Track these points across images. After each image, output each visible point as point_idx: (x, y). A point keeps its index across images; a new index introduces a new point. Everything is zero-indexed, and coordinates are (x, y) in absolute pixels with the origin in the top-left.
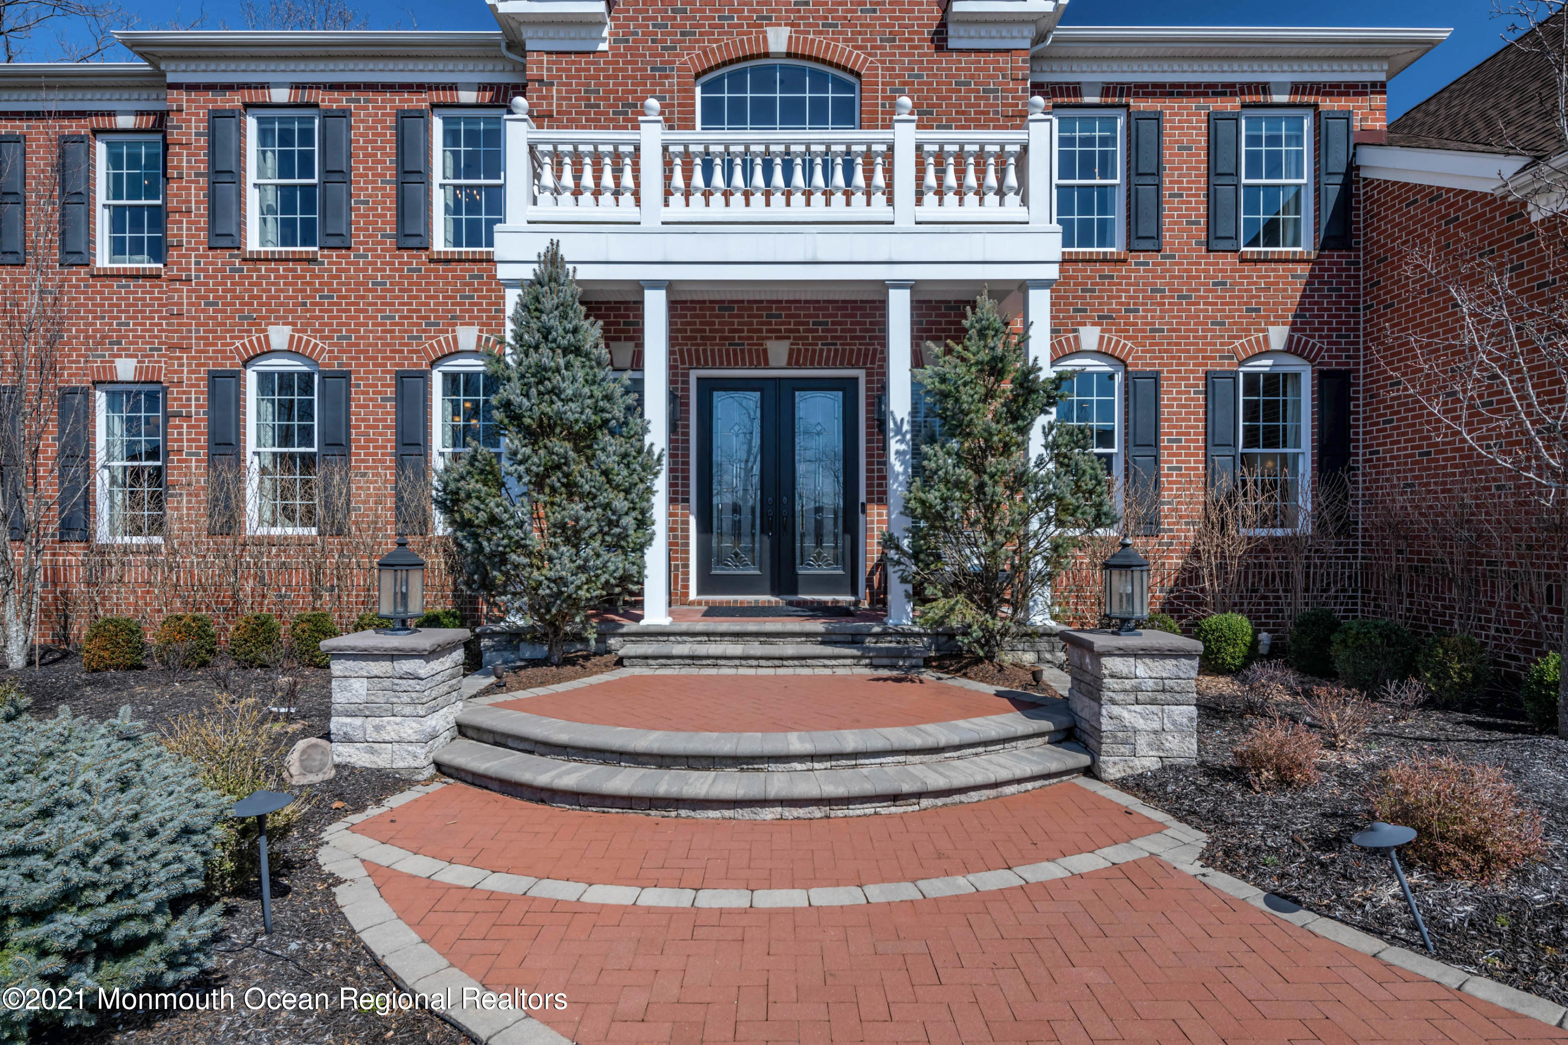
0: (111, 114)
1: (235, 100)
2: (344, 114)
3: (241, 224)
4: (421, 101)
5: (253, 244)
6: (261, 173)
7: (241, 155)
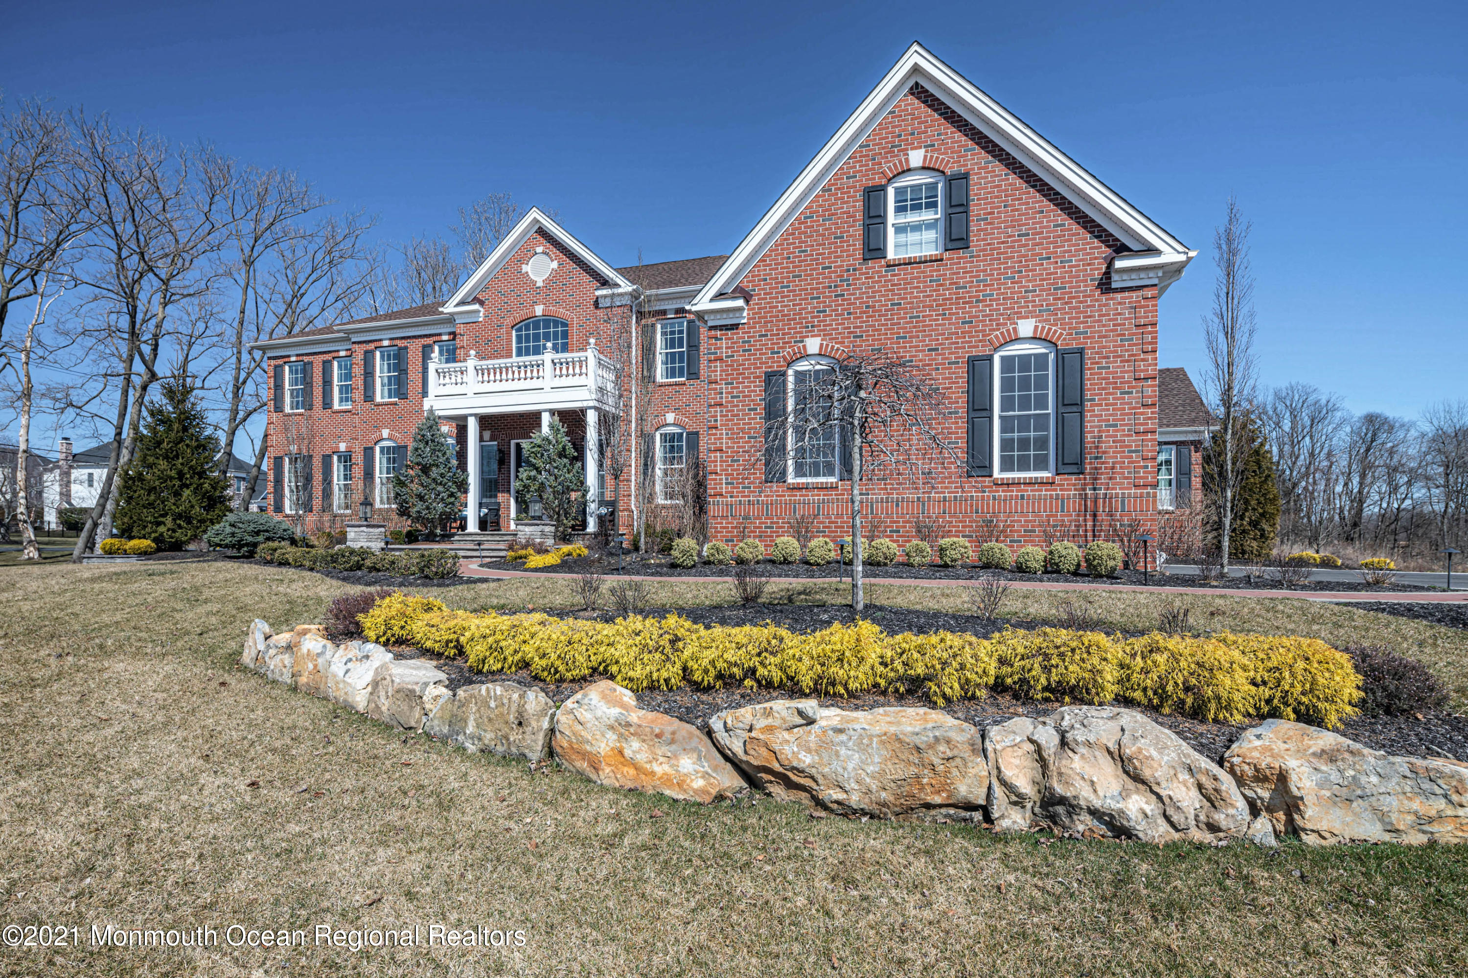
0: (338, 351)
1: (372, 346)
2: (406, 348)
3: (374, 392)
4: (429, 341)
5: (378, 399)
6: (382, 371)
7: (374, 366)
